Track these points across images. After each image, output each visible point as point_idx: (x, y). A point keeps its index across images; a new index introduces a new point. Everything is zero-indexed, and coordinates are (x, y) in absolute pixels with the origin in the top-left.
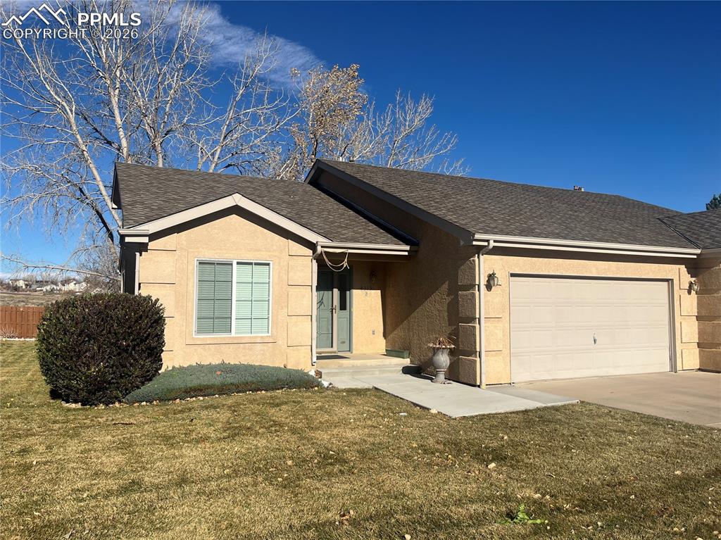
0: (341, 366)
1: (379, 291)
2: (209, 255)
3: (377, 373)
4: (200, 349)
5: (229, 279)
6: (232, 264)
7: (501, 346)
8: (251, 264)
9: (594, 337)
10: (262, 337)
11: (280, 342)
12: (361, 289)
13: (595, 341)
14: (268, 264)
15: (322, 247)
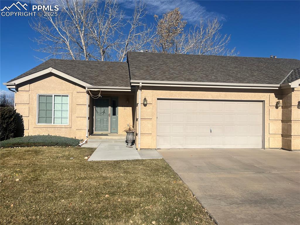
0: (101, 139)
1: (131, 108)
2: (42, 93)
3: (113, 142)
4: (39, 129)
5: (51, 102)
6: (52, 96)
7: (151, 132)
8: (60, 96)
9: (210, 129)
10: (65, 125)
11: (73, 128)
12: (122, 107)
13: (211, 131)
14: (68, 96)
15: (88, 88)
